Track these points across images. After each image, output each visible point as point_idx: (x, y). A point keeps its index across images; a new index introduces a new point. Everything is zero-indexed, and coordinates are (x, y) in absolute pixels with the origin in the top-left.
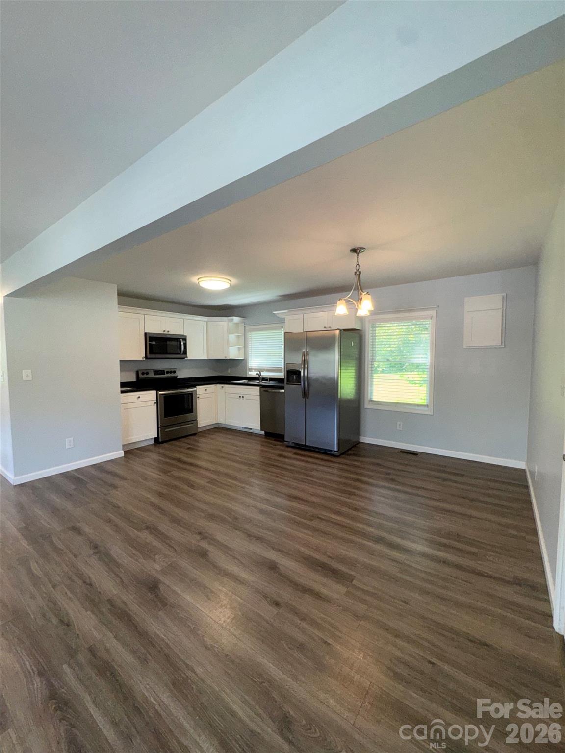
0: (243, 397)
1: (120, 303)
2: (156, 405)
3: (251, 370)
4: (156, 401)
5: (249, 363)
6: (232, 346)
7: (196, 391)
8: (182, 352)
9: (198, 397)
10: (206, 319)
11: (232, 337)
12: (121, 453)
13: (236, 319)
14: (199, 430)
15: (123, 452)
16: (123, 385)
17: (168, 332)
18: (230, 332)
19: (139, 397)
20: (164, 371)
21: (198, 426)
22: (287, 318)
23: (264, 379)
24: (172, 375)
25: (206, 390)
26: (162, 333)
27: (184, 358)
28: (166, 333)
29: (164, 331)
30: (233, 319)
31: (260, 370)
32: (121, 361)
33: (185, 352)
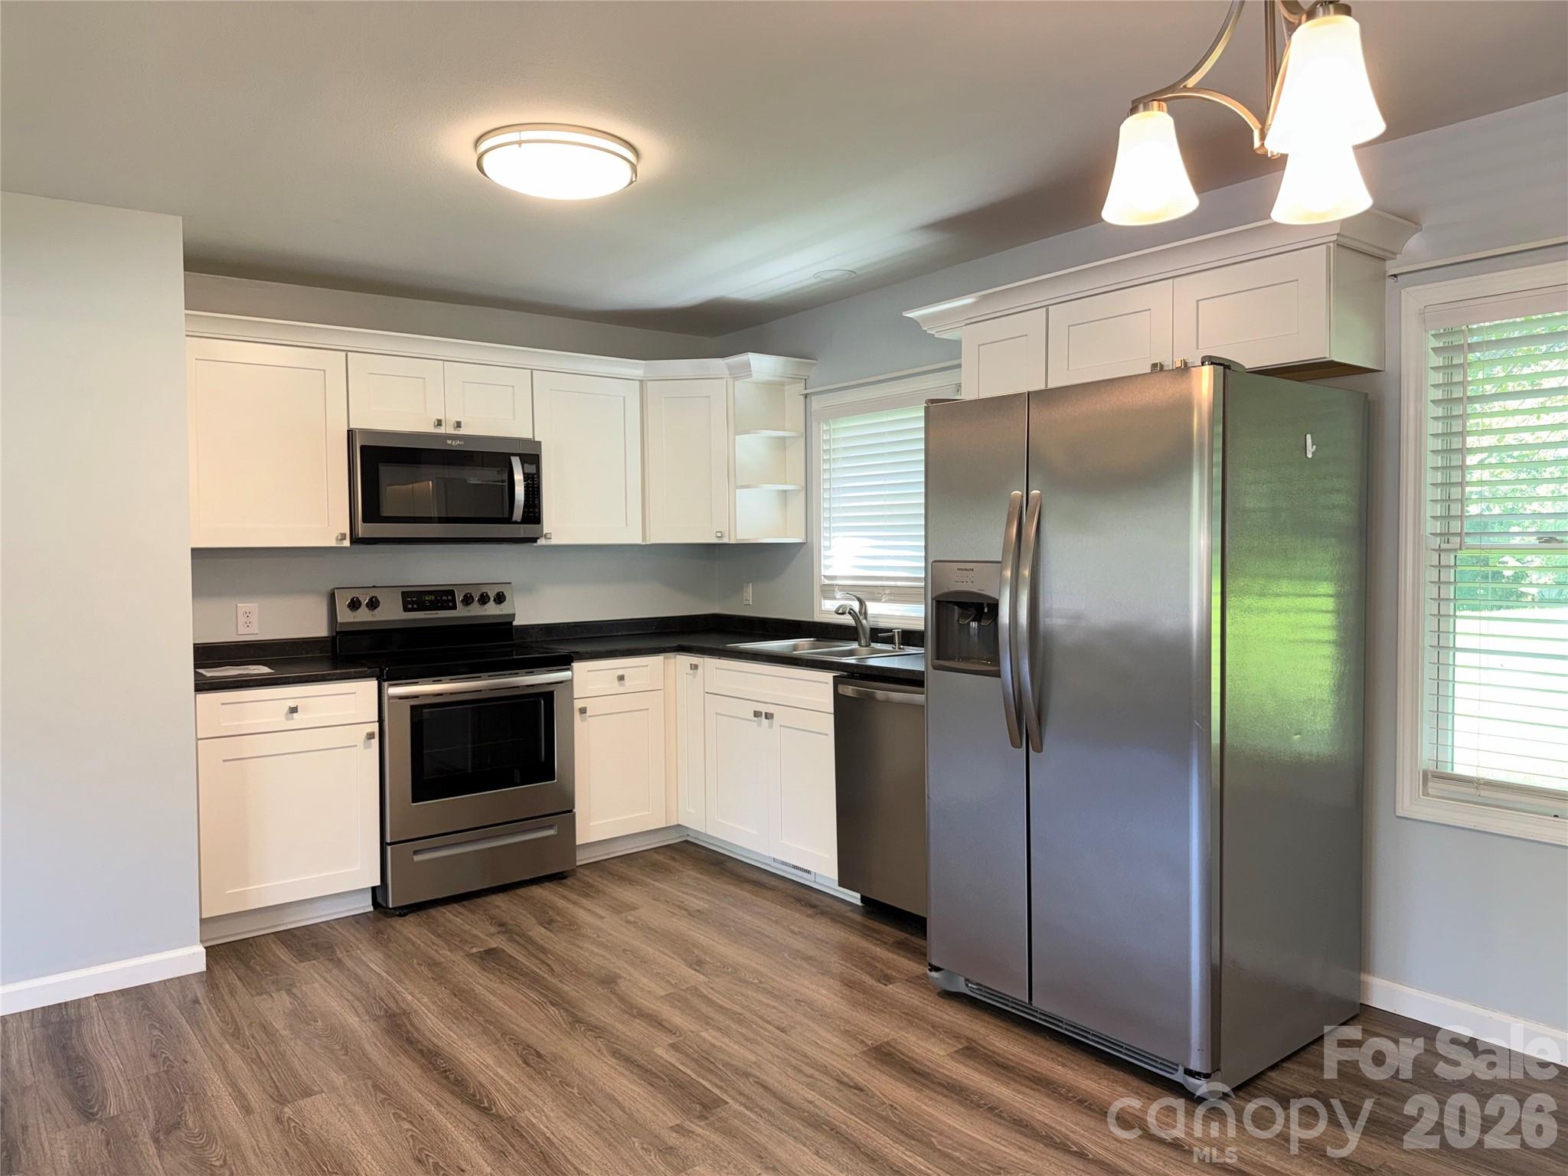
0: (769, 716)
1: (193, 301)
2: (375, 742)
3: (828, 591)
4: (375, 728)
5: (824, 562)
6: (748, 487)
7: (569, 682)
8: (518, 513)
9: (583, 711)
10: (634, 368)
11: (752, 447)
12: (191, 959)
13: (763, 365)
14: (582, 859)
15: (201, 950)
16: (206, 655)
17: (458, 425)
18: (739, 426)
19: (294, 710)
20: (452, 593)
21: (579, 842)
22: (969, 337)
23: (879, 635)
24: (492, 610)
25: (621, 678)
26: (430, 429)
27: (535, 540)
28: (447, 429)
29: (439, 423)
30: (748, 365)
31: (864, 593)
32: (196, 552)
33: (533, 513)
